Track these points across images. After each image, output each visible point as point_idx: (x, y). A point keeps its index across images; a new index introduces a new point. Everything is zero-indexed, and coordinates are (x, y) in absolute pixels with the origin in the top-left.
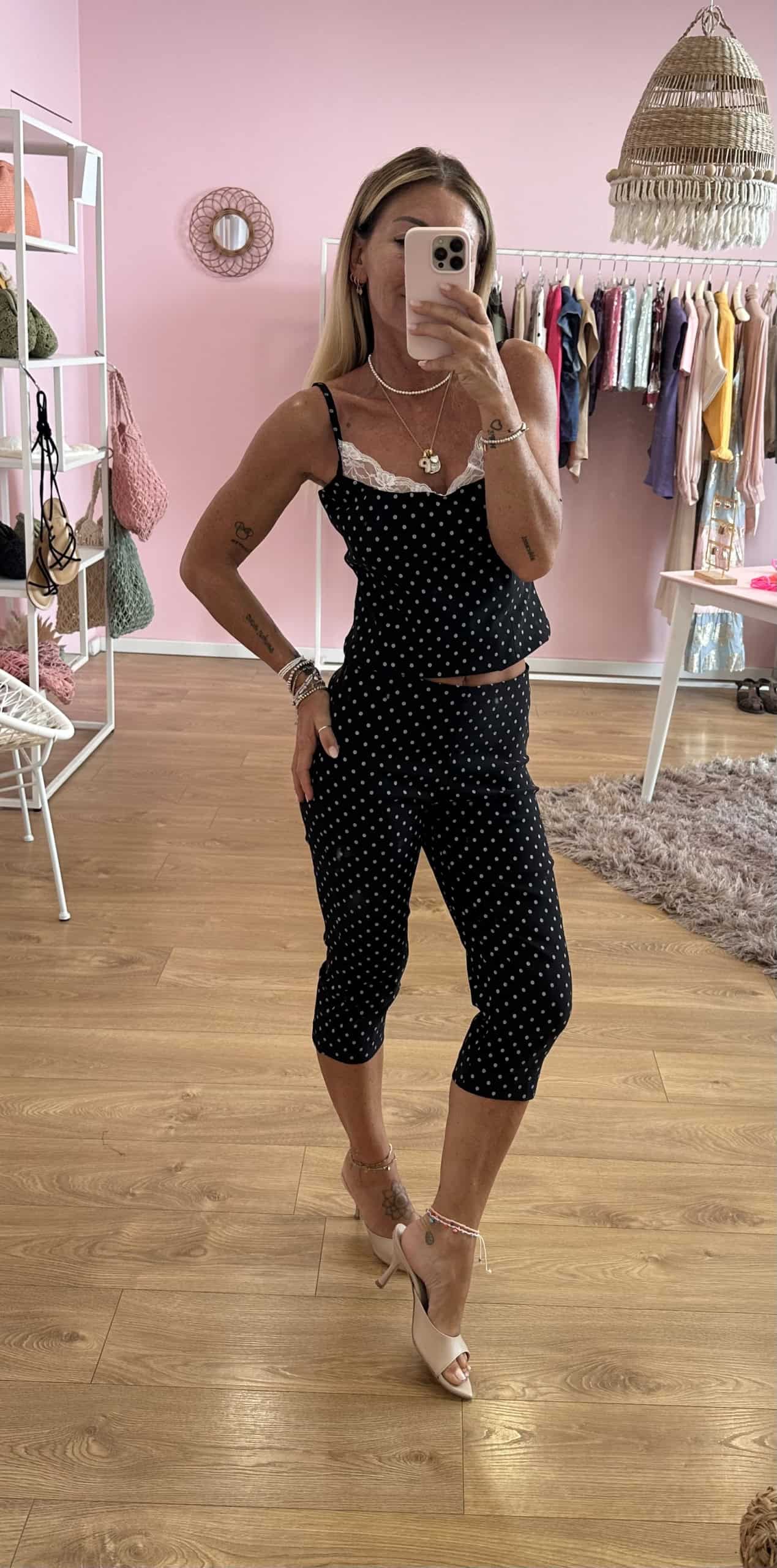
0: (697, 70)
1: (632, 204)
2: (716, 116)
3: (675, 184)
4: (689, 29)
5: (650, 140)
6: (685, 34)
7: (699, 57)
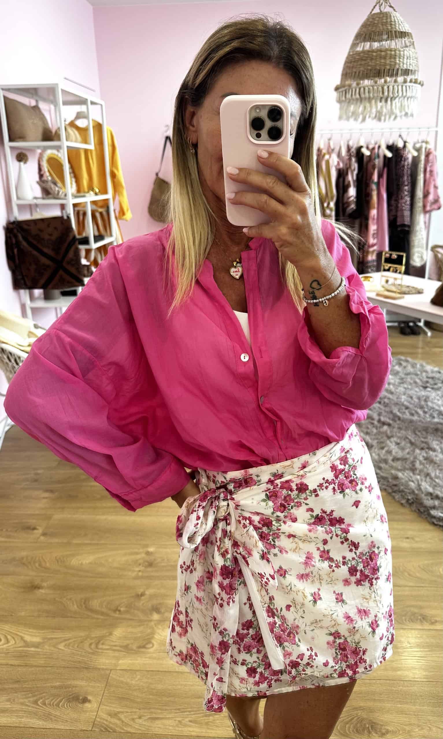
0: (378, 30)
1: (348, 101)
2: (389, 52)
3: (369, 89)
4: (373, 10)
5: (356, 68)
6: (371, 13)
7: (378, 23)
